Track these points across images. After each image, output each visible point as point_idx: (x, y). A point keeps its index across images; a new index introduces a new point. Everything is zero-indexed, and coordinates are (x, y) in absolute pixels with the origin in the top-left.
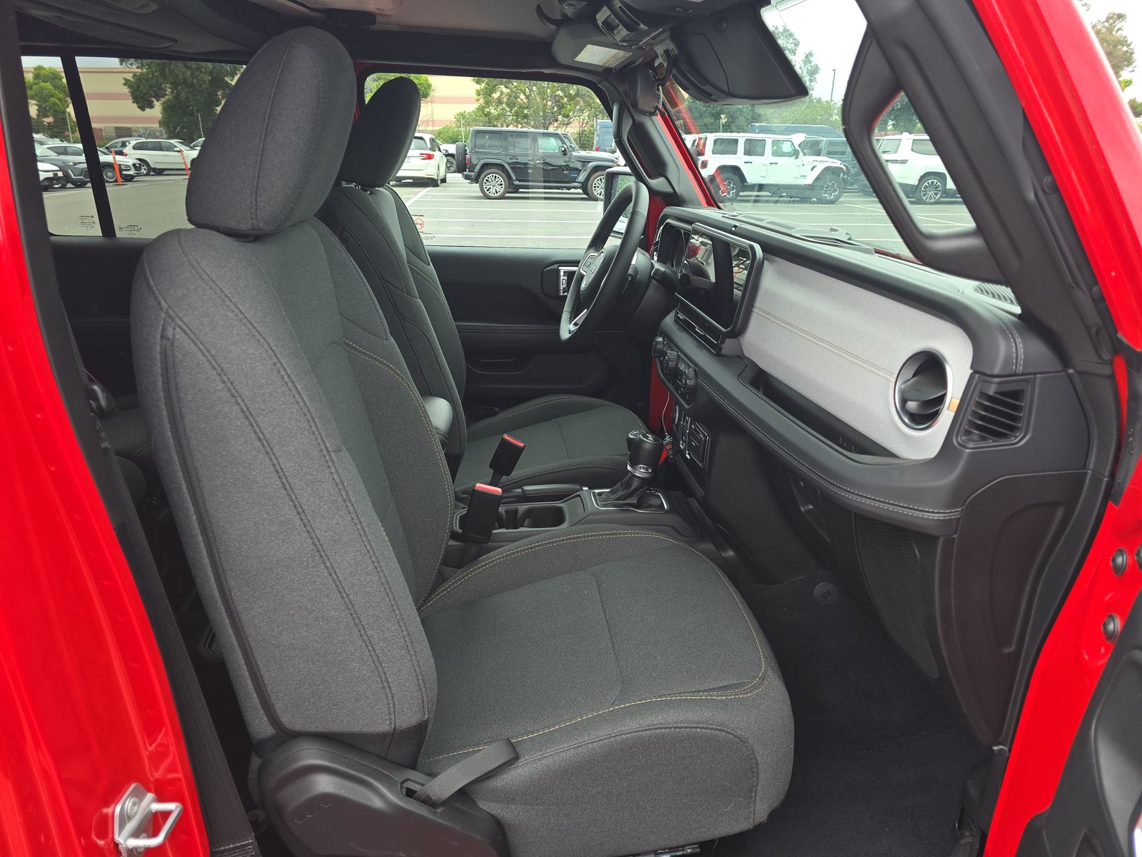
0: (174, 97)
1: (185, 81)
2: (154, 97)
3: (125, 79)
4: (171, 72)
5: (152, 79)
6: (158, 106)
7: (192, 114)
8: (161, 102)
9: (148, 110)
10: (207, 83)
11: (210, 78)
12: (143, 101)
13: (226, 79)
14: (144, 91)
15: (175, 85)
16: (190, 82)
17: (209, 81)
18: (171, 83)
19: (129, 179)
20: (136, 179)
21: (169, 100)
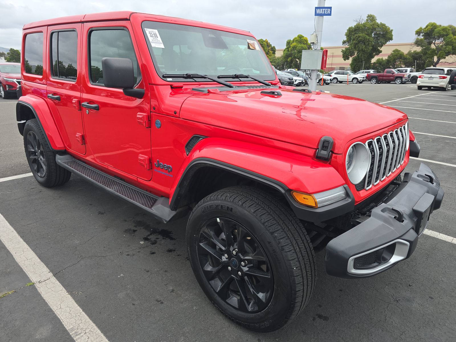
0: (357, 56)
1: (362, 49)
2: (350, 56)
3: (342, 50)
4: (358, 46)
5: (351, 49)
6: (351, 59)
7: (362, 62)
8: (352, 57)
9: (347, 60)
10: (370, 50)
11: (372, 48)
12: (346, 57)
13: (378, 48)
14: (347, 54)
15: (359, 51)
16: (364, 50)
17: (371, 49)
18: (357, 51)
19: (328, 84)
20: (330, 84)
21: (355, 57)
